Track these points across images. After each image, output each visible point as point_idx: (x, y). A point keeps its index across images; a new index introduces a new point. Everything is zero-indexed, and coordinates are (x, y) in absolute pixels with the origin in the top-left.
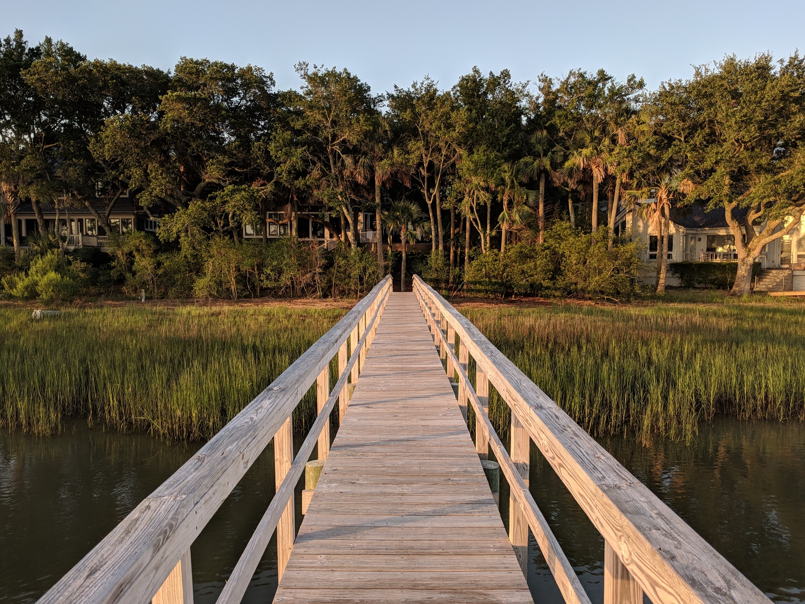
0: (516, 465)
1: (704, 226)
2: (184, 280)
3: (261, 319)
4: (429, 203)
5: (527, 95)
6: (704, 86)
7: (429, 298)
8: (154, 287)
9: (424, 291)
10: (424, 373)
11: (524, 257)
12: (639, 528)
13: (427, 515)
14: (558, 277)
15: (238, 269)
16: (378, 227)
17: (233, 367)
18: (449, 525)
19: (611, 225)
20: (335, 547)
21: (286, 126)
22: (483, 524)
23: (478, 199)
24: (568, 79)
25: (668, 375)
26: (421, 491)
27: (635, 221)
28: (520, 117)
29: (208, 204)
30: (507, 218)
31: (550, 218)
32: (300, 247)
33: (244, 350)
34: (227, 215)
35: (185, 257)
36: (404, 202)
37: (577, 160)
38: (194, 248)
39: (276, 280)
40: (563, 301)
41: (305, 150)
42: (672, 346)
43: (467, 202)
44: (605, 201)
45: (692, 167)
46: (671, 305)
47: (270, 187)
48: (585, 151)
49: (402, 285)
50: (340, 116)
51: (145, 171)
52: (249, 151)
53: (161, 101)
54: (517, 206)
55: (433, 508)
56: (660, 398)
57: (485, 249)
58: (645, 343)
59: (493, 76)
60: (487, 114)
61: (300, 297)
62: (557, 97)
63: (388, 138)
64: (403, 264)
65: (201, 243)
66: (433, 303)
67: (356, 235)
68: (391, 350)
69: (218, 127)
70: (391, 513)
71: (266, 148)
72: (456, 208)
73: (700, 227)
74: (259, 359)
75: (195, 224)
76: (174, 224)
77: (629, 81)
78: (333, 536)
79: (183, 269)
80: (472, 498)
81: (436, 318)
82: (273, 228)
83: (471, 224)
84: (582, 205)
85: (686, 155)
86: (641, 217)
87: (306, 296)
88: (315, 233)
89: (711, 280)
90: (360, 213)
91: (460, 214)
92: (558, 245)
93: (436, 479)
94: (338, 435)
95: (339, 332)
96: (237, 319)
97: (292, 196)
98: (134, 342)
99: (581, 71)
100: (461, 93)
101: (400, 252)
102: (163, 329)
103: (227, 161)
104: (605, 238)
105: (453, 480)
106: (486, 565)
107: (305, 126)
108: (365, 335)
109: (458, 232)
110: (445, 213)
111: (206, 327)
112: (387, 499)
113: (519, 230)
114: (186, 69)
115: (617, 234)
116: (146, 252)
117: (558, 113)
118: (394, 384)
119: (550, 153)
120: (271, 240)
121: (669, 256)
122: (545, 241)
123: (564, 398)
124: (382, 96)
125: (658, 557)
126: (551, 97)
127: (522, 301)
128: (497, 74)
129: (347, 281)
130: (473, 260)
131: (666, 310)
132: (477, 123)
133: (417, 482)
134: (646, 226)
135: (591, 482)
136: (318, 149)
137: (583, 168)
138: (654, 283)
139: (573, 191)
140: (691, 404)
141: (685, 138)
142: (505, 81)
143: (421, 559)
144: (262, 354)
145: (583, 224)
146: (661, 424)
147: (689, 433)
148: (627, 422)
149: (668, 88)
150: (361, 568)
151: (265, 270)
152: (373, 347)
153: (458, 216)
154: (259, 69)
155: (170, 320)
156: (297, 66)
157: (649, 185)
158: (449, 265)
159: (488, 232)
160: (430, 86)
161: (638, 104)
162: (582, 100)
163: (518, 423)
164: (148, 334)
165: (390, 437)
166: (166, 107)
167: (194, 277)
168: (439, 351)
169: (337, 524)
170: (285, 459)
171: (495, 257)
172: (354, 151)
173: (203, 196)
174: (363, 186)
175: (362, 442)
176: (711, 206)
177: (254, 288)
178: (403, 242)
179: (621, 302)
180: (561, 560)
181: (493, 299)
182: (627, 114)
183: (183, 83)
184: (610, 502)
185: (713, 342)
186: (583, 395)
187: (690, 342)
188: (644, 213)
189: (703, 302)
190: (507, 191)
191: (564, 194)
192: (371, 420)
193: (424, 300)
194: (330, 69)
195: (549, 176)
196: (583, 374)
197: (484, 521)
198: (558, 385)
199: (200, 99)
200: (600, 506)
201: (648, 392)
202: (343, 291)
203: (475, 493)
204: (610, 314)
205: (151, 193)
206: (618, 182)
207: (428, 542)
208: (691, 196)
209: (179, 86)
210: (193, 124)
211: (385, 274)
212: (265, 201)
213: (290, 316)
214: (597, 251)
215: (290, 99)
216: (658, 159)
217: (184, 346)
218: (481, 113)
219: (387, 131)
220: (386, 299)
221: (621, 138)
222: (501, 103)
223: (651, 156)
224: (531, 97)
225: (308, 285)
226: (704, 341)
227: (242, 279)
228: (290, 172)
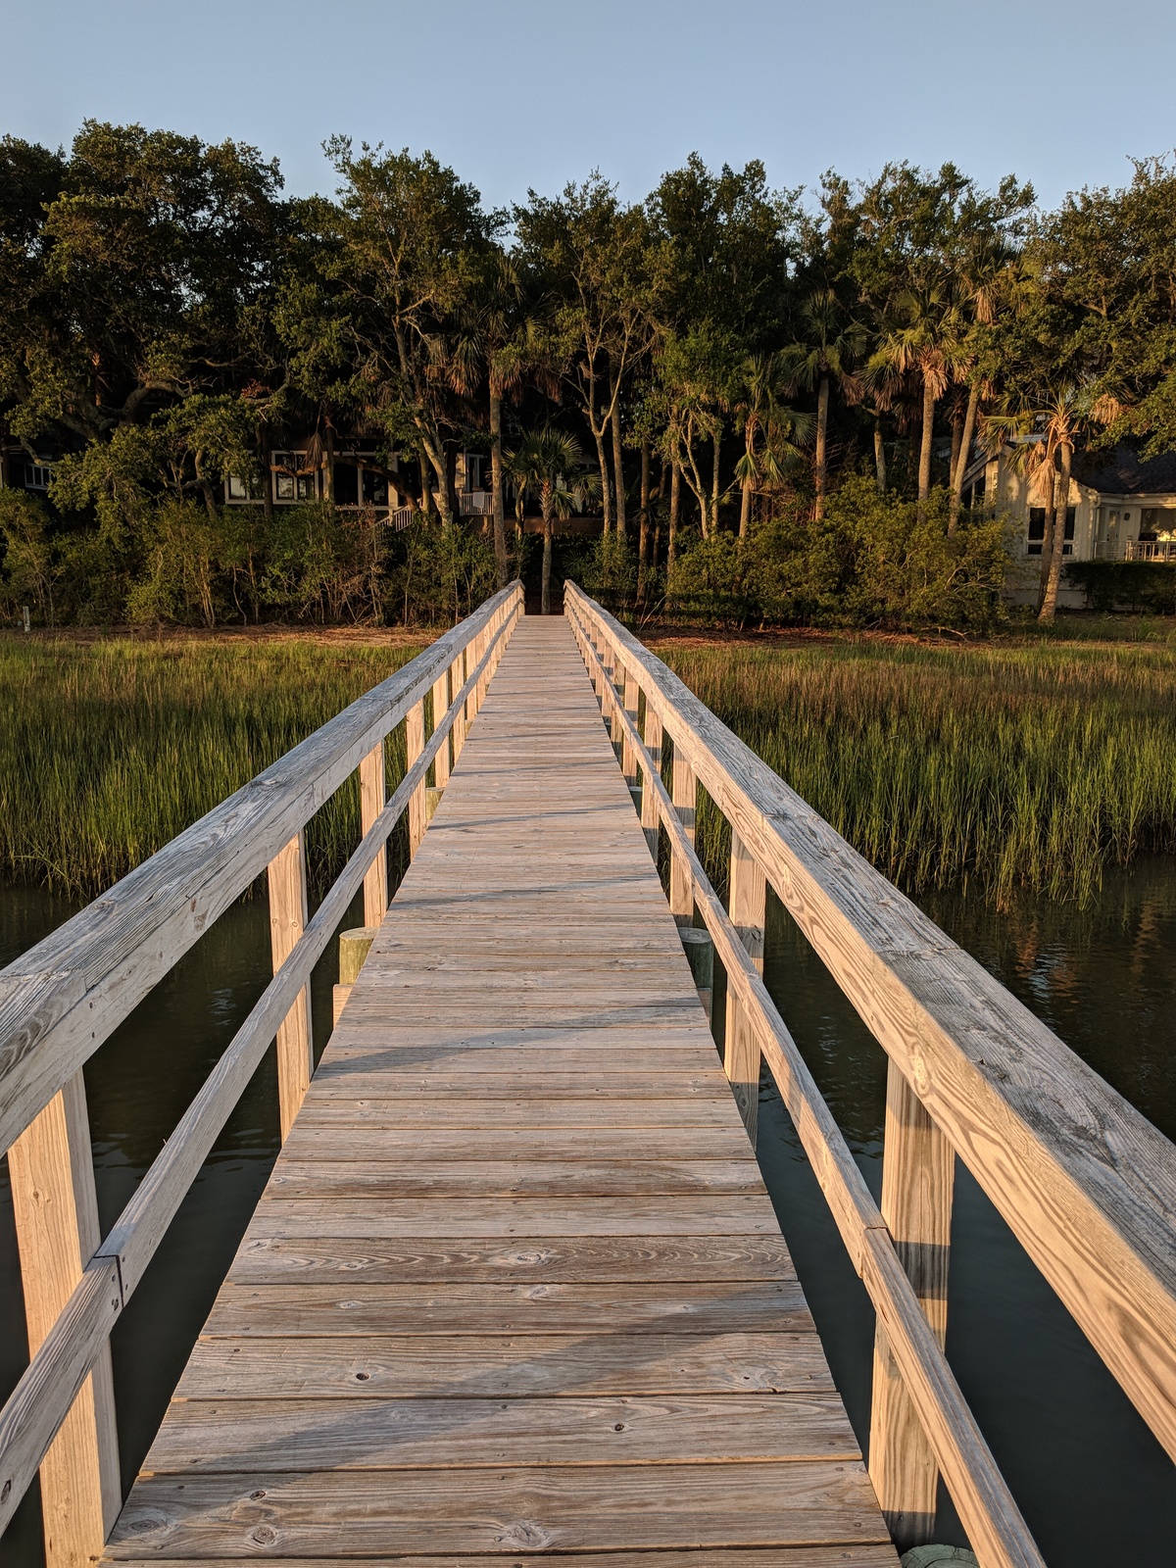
0: (739, 930)
1: (1136, 490)
2: (107, 587)
3: (263, 665)
4: (599, 434)
5: (798, 217)
6: (1153, 202)
7: (593, 625)
8: (47, 603)
9: (584, 612)
10: (578, 768)
11: (785, 547)
12: (946, 1026)
13: (571, 1027)
14: (848, 588)
15: (215, 566)
16: (496, 483)
17: (207, 758)
18: (611, 1044)
19: (956, 485)
20: (390, 1086)
21: (308, 273)
22: (676, 1044)
23: (696, 428)
24: (882, 182)
25: (1052, 777)
26: (560, 982)
27: (1003, 478)
28: (783, 262)
29: (150, 434)
30: (753, 467)
31: (837, 469)
32: (339, 522)
33: (229, 725)
34: (191, 457)
35: (109, 540)
36: (547, 432)
37: (894, 352)
38: (126, 523)
39: (291, 589)
40: (857, 635)
41: (347, 324)
42: (1063, 723)
43: (674, 435)
44: (947, 438)
45: (1119, 371)
46: (1066, 644)
47: (276, 400)
48: (910, 335)
49: (543, 601)
50: (419, 252)
51: (20, 362)
52: (232, 326)
53: (47, 214)
54: (773, 444)
55: (582, 1014)
56: (1034, 821)
57: (709, 531)
58: (1012, 716)
59: (730, 174)
60: (716, 254)
61: (340, 624)
62: (858, 222)
63: (516, 301)
64: (546, 558)
65: (140, 513)
66: (601, 634)
67: (452, 499)
68: (516, 726)
69: (168, 272)
70: (500, 1023)
71: (268, 319)
72: (651, 447)
73: (1130, 492)
74: (259, 744)
75: (126, 474)
76: (82, 473)
77: (1004, 189)
78: (388, 1066)
79: (105, 565)
80: (658, 996)
81: (605, 664)
82: (285, 485)
83: (681, 480)
84: (901, 444)
85: (1109, 346)
86: (1015, 470)
87: (352, 622)
88: (368, 495)
89: (1145, 596)
90: (459, 456)
91: (658, 457)
92: (850, 524)
93: (591, 962)
94: (404, 882)
95: (405, 683)
96: (215, 665)
97: (322, 419)
98: (11, 710)
99: (908, 167)
100: (663, 209)
101: (541, 536)
102: (69, 684)
103: (187, 344)
104: (943, 510)
105: (623, 964)
106: (678, 1118)
107: (346, 273)
108: (464, 694)
109: (656, 496)
110: (630, 456)
111: (153, 682)
112: (494, 998)
113: (776, 493)
114: (95, 145)
115: (967, 505)
116: (28, 532)
117: (860, 254)
118: (520, 789)
119: (839, 338)
120: (280, 508)
121: (1067, 549)
122: (825, 516)
123: (850, 820)
124: (504, 213)
125: (977, 1077)
126: (847, 220)
127: (778, 636)
128: (739, 170)
129: (433, 591)
130: (684, 552)
131: (1054, 654)
132: (695, 273)
133: (554, 968)
134: (1024, 488)
135: (866, 947)
136: (374, 322)
137: (906, 370)
138: (1035, 603)
139: (886, 417)
140: (1093, 833)
141: (1109, 310)
142: (755, 184)
143: (554, 1108)
144: (265, 735)
145: (901, 483)
146: (1034, 869)
147: (1086, 886)
148: (969, 866)
149: (1079, 206)
150: (439, 1123)
151: (269, 568)
152: (481, 719)
153: (656, 463)
154: (250, 149)
155: (82, 668)
156: (328, 145)
157: (1034, 406)
158: (636, 562)
159: (715, 495)
160: (602, 193)
161: (1019, 238)
162: (908, 228)
163: (743, 852)
164: (38, 695)
165: (506, 886)
166: (58, 229)
167: (128, 582)
168: (609, 728)
169: (396, 1044)
170: (291, 921)
171: (728, 547)
172: (446, 327)
173: (141, 418)
174: (465, 399)
175: (451, 895)
176: (1151, 449)
177: (247, 605)
178: (546, 513)
179: (970, 637)
180: (811, 1100)
181: (720, 631)
182: (997, 259)
183: (91, 176)
184: (897, 982)
185: (1140, 716)
186: (887, 815)
187: (1097, 715)
188: (1021, 461)
189: (1128, 640)
190: (753, 414)
191: (867, 420)
192: (470, 854)
193: (584, 630)
194: (397, 153)
195: (837, 384)
196: (888, 774)
197: (679, 1038)
198: (839, 796)
199: (128, 212)
200: (880, 993)
201: (1013, 809)
202: (427, 612)
203: (664, 988)
204: (947, 661)
205: (34, 410)
206: (973, 397)
207: (569, 1075)
208: (1114, 432)
209: (84, 182)
210: (115, 265)
211: (510, 579)
212: (267, 428)
213: (321, 660)
214: (925, 536)
215: (315, 215)
216: (1053, 353)
217: (111, 718)
218: (703, 252)
219: (513, 286)
220: (511, 628)
221: (983, 311)
222: (744, 230)
223: (1040, 346)
224: (807, 221)
225: (355, 600)
226: (1125, 714)
227: (224, 585)
228: (316, 369)
